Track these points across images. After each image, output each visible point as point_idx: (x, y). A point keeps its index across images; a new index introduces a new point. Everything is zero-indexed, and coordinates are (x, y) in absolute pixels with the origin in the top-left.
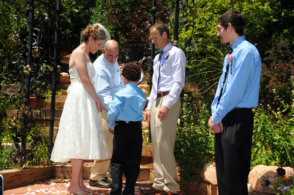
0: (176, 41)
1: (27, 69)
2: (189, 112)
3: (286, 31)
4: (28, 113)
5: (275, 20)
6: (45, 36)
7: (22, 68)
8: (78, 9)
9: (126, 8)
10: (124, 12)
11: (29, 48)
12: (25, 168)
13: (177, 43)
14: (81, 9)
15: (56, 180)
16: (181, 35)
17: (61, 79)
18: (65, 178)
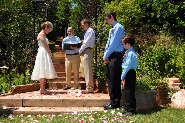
0: (96, 26)
1: (33, 42)
3: (149, 21)
4: (34, 61)
5: (143, 16)
7: (31, 42)
12: (34, 84)
17: (56, 47)
18: (52, 88)
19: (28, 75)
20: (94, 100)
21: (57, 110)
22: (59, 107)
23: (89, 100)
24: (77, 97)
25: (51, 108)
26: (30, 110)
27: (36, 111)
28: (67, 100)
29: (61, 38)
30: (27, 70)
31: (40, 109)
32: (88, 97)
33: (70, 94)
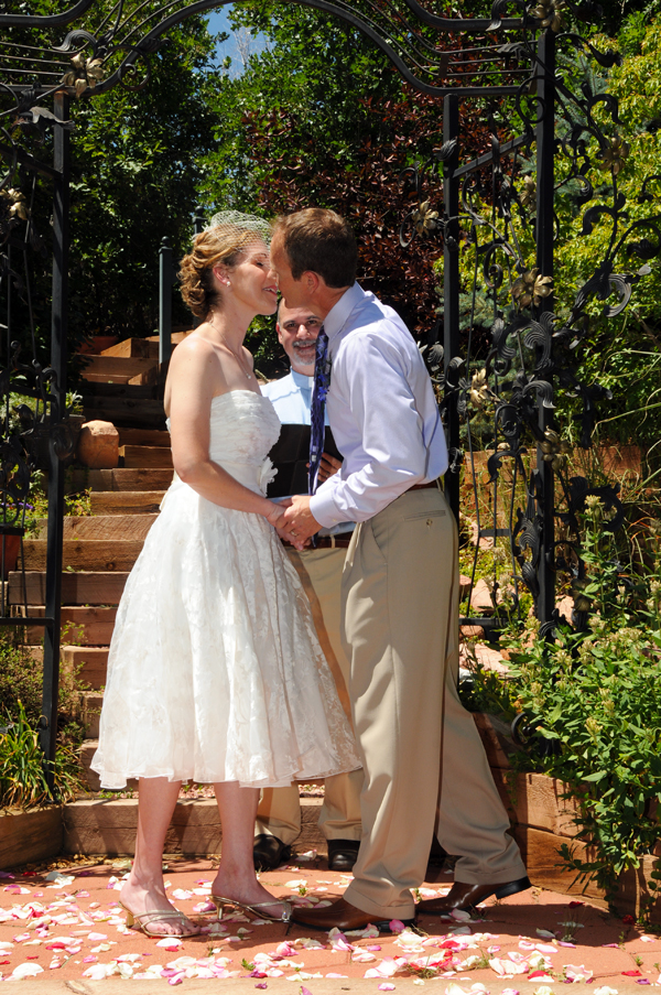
0: (546, 280)
2: (609, 570)
6: (13, 279)
9: (336, 150)
10: (330, 165)
13: (549, 285)
14: (156, 158)
15: (75, 866)
16: (565, 249)
17: (87, 445)
18: (114, 856)
29: (112, 353)
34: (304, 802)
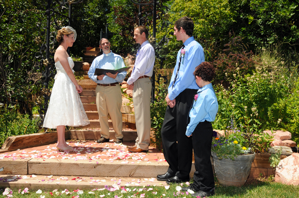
1: (46, 62)
3: (244, 29)
4: (48, 94)
5: (234, 21)
7: (43, 61)
8: (99, 14)
9: (130, 13)
10: (129, 16)
11: (47, 46)
12: (47, 132)
14: (101, 15)
15: (71, 141)
17: (84, 67)
18: (78, 139)
19: (36, 117)
20: (148, 166)
21: (86, 181)
22: (89, 176)
23: (139, 167)
24: (119, 159)
25: (76, 177)
26: (41, 181)
27: (51, 183)
28: (103, 165)
29: (92, 50)
30: (35, 108)
31: (58, 179)
32: (139, 159)
33: (108, 153)
34: (110, 131)
